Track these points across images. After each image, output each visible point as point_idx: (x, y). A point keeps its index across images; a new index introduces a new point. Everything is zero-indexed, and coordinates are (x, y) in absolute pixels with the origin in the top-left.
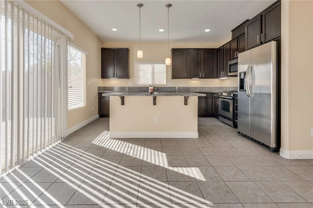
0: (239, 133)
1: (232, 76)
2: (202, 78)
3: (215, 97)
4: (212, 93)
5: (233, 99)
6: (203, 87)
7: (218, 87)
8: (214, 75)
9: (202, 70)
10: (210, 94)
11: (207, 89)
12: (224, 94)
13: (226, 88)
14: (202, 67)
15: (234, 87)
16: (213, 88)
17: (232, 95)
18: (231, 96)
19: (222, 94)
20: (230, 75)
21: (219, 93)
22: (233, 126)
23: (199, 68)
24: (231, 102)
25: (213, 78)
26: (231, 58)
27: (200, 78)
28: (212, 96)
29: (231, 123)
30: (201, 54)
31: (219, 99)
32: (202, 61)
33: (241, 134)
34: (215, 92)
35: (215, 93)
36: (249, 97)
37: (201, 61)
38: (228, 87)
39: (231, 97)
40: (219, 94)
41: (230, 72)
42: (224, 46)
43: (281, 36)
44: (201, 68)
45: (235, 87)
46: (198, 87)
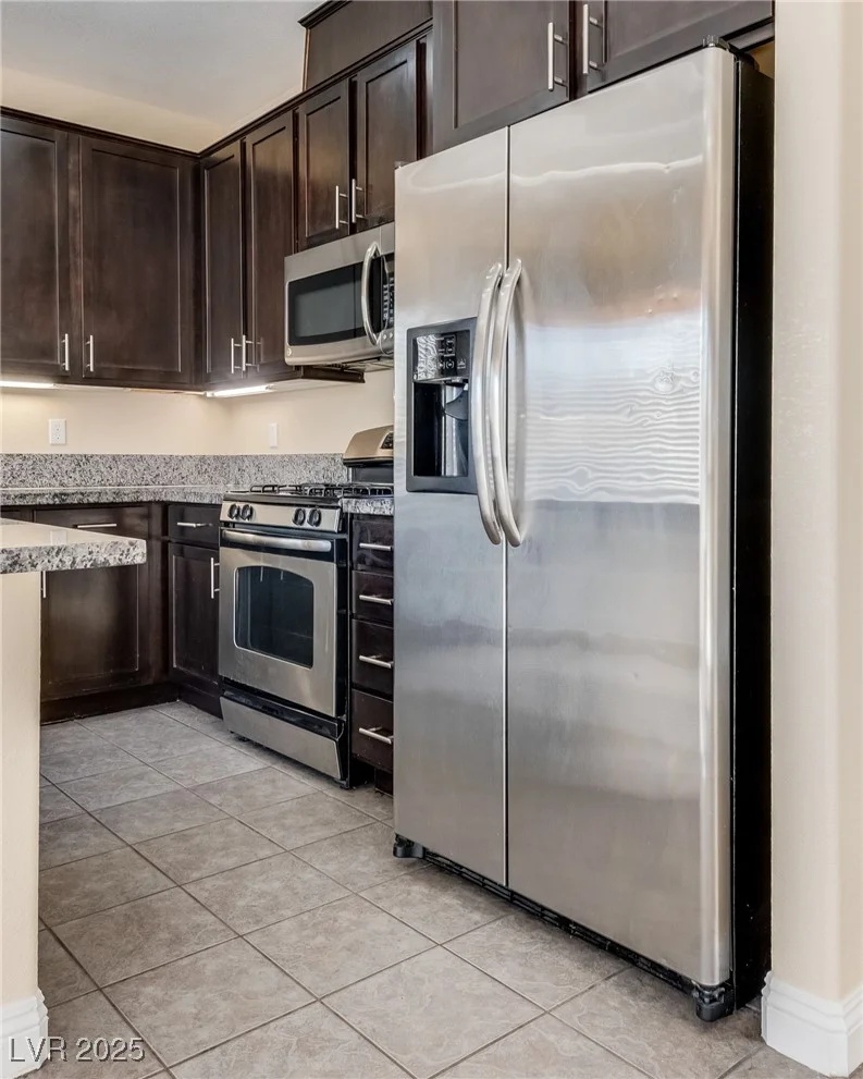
0: (404, 847)
1: (310, 372)
2: (76, 376)
3: (187, 541)
4: (165, 506)
5: (342, 553)
6: (87, 458)
7: (203, 459)
8: (173, 362)
9: (79, 309)
10: (148, 517)
11: (124, 474)
12: (264, 515)
13: (258, 461)
14: (78, 283)
15: (316, 459)
16: (168, 460)
17: (330, 520)
18: (323, 526)
19: (242, 514)
20: (298, 367)
21: (226, 506)
22: (337, 775)
23: (49, 290)
24: (324, 580)
25: (167, 380)
26: (307, 231)
27: (63, 378)
28: (165, 531)
29: (324, 752)
30: (63, 172)
31: (223, 550)
32: (78, 233)
33: (419, 854)
34: (192, 499)
35: (183, 509)
36: (495, 540)
37: (65, 228)
38: (273, 457)
39: (323, 535)
40: (224, 516)
41: (297, 340)
42: (249, 139)
43: (770, 21)
44: (66, 286)
45: (325, 457)
46: (46, 458)
